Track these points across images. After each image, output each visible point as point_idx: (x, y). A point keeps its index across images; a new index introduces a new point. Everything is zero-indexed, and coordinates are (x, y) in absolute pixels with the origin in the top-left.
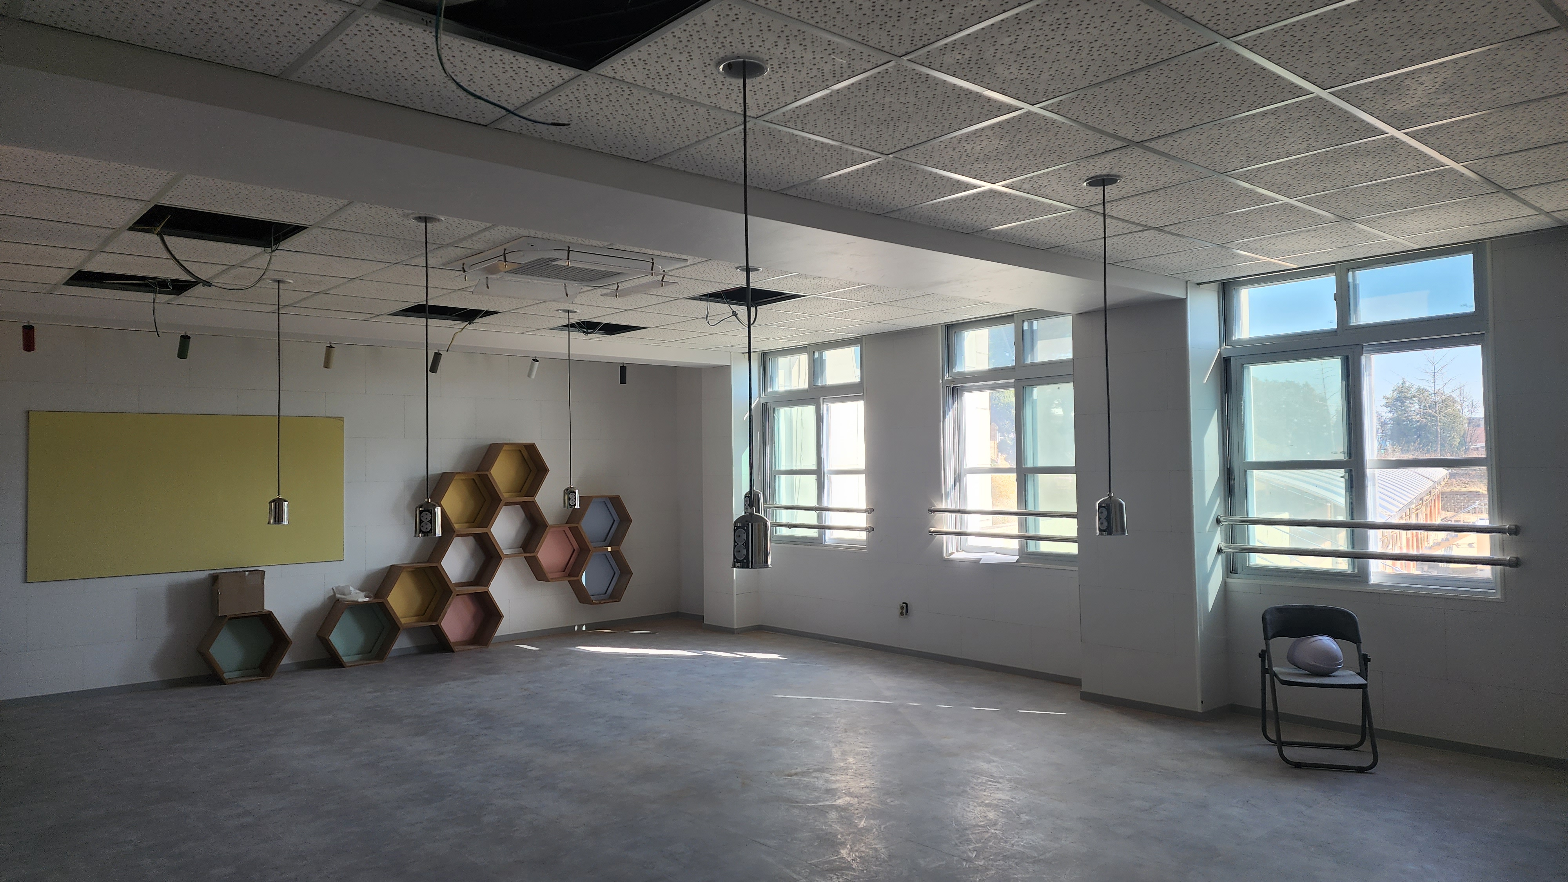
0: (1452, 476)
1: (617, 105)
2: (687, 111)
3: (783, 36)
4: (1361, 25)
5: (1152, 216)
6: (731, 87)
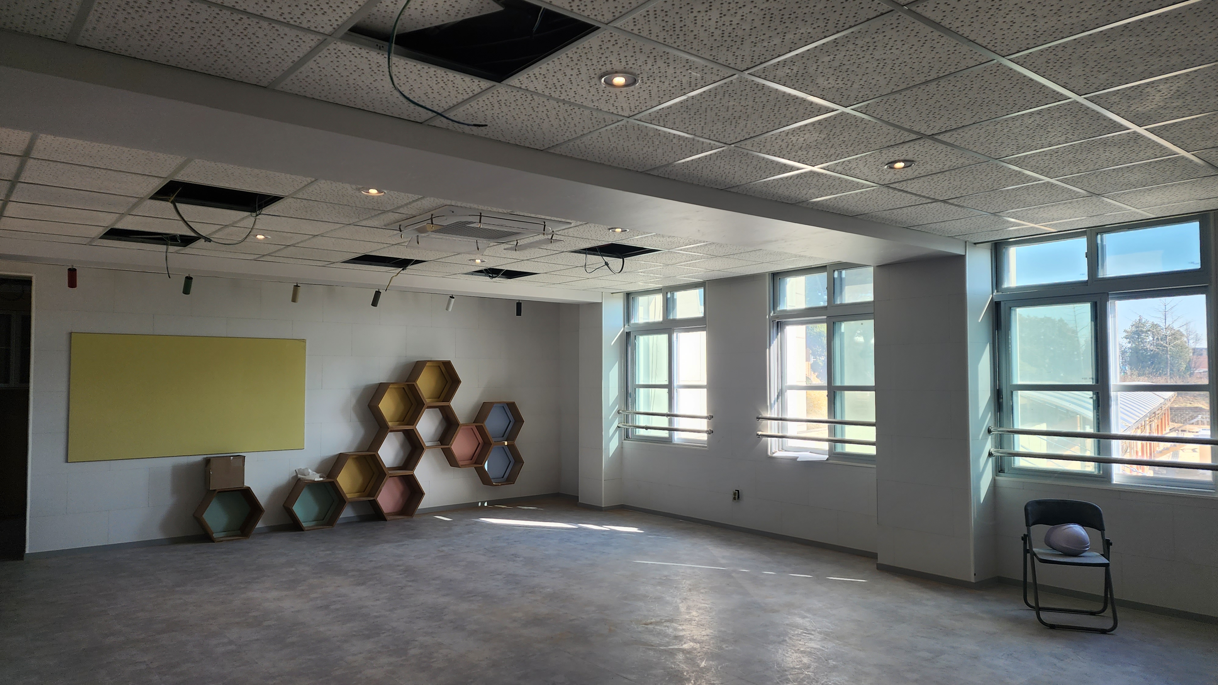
1: (522, 108)
2: (575, 112)
3: (652, 56)
4: (1111, 47)
5: (939, 191)
6: (610, 95)
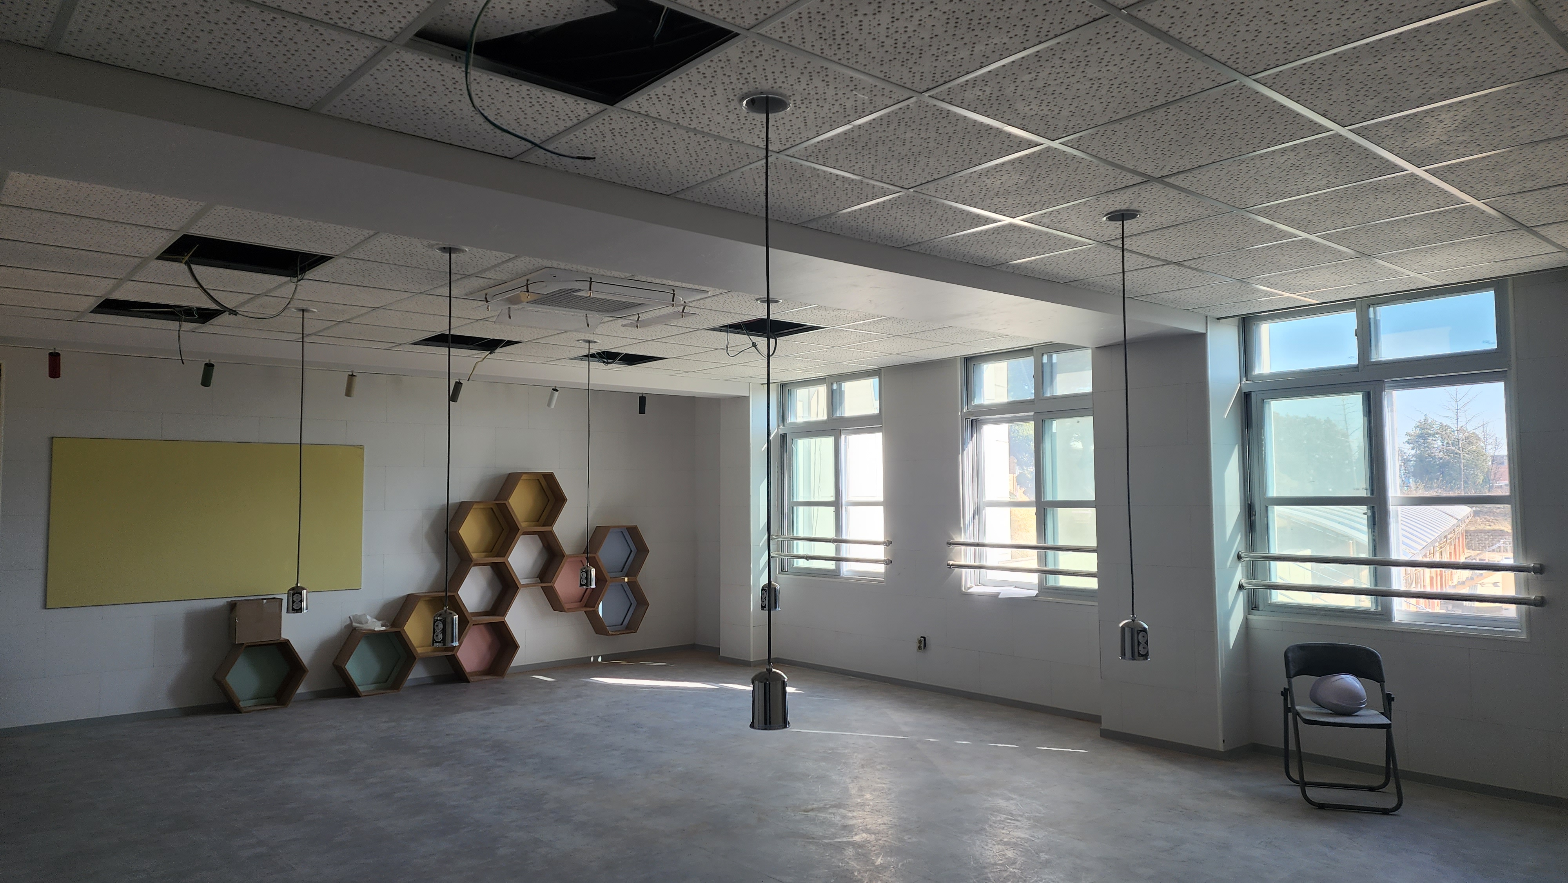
0: (1476, 514)
1: (641, 139)
2: (710, 145)
3: (806, 72)
4: (1380, 64)
5: (1171, 251)
6: (754, 122)
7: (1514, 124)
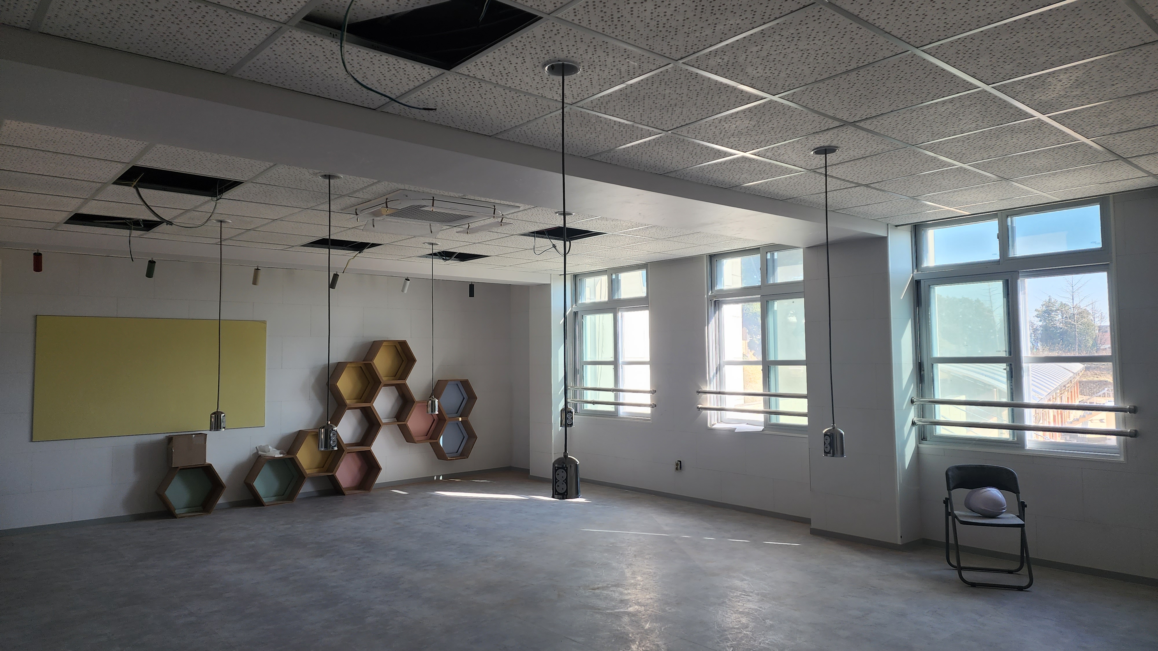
0: (1087, 369)
1: (470, 95)
2: (521, 99)
3: (592, 45)
4: (1015, 39)
5: (861, 176)
6: (553, 82)
7: (1114, 83)
